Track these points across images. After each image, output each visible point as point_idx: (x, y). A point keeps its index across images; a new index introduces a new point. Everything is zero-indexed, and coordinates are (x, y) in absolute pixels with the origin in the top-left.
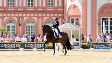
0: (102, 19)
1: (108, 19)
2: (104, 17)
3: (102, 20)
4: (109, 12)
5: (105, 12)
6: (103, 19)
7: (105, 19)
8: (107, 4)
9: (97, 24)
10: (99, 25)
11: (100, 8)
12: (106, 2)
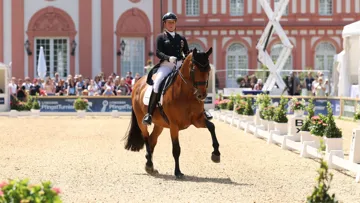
0: (35, 42)
1: (48, 41)
2: (41, 38)
3: (35, 44)
4: (51, 26)
5: (42, 26)
6: (38, 41)
7: (43, 41)
8: (47, 9)
9: (26, 52)
10: (30, 53)
11: (32, 18)
12: (46, 4)
